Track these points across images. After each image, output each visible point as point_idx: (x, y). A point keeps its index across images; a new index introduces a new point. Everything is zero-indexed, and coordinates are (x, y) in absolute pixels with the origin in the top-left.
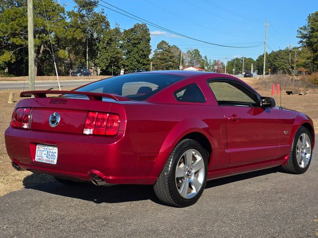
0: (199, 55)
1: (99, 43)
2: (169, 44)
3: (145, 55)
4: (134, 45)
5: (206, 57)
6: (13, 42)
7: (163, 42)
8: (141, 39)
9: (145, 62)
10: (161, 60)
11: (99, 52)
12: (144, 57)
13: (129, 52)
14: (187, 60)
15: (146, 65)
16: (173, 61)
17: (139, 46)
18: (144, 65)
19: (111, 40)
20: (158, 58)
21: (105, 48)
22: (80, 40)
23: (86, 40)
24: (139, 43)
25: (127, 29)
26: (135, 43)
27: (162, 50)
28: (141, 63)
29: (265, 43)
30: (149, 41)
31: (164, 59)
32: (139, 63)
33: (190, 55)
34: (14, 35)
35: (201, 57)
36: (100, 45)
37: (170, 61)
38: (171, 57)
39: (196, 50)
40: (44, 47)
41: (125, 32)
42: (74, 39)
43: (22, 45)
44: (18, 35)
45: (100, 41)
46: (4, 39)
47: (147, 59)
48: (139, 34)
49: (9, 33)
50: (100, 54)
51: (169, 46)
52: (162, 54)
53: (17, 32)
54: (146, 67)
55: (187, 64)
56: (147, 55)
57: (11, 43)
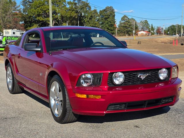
0: (148, 24)
1: (85, 18)
2: (128, 18)
3: (112, 25)
4: (106, 19)
5: (152, 25)
6: (38, 19)
7: (125, 16)
8: (110, 16)
9: (112, 29)
10: (123, 27)
11: (85, 24)
12: (111, 26)
13: (102, 23)
14: (140, 27)
15: (113, 30)
16: (131, 28)
17: (108, 19)
18: (111, 30)
19: (92, 16)
20: (122, 26)
21: (89, 21)
22: (74, 17)
23: (78, 17)
24: (109, 18)
25: (101, 10)
26: (106, 18)
27: (124, 21)
28: (110, 30)
29: (182, 16)
30: (114, 16)
31: (126, 27)
32: (108, 29)
33: (142, 24)
34: (39, 15)
35: (149, 25)
36: (86, 20)
37: (129, 28)
38: (130, 25)
39: (146, 21)
40: (55, 22)
41: (100, 11)
42: (71, 17)
43: (43, 21)
44: (41, 15)
45: (85, 17)
46: (33, 18)
47: (113, 27)
48: (108, 13)
49: (36, 14)
50: (86, 25)
51: (129, 19)
52: (124, 23)
53: (41, 14)
54: (113, 32)
55: (140, 30)
56: (113, 24)
57: (37, 20)
